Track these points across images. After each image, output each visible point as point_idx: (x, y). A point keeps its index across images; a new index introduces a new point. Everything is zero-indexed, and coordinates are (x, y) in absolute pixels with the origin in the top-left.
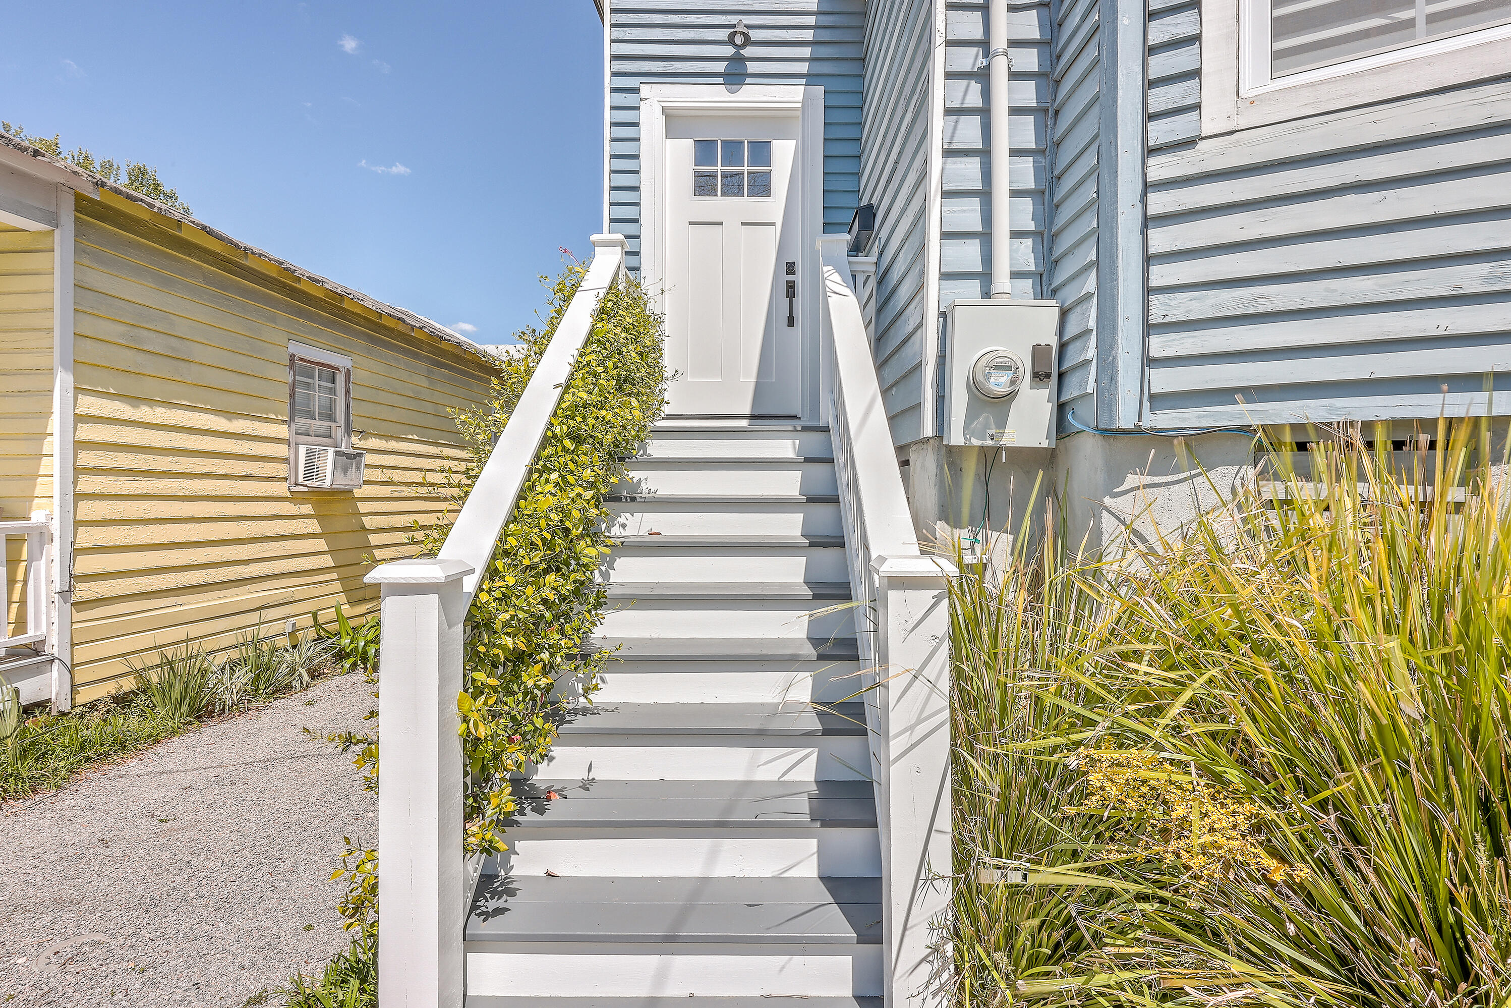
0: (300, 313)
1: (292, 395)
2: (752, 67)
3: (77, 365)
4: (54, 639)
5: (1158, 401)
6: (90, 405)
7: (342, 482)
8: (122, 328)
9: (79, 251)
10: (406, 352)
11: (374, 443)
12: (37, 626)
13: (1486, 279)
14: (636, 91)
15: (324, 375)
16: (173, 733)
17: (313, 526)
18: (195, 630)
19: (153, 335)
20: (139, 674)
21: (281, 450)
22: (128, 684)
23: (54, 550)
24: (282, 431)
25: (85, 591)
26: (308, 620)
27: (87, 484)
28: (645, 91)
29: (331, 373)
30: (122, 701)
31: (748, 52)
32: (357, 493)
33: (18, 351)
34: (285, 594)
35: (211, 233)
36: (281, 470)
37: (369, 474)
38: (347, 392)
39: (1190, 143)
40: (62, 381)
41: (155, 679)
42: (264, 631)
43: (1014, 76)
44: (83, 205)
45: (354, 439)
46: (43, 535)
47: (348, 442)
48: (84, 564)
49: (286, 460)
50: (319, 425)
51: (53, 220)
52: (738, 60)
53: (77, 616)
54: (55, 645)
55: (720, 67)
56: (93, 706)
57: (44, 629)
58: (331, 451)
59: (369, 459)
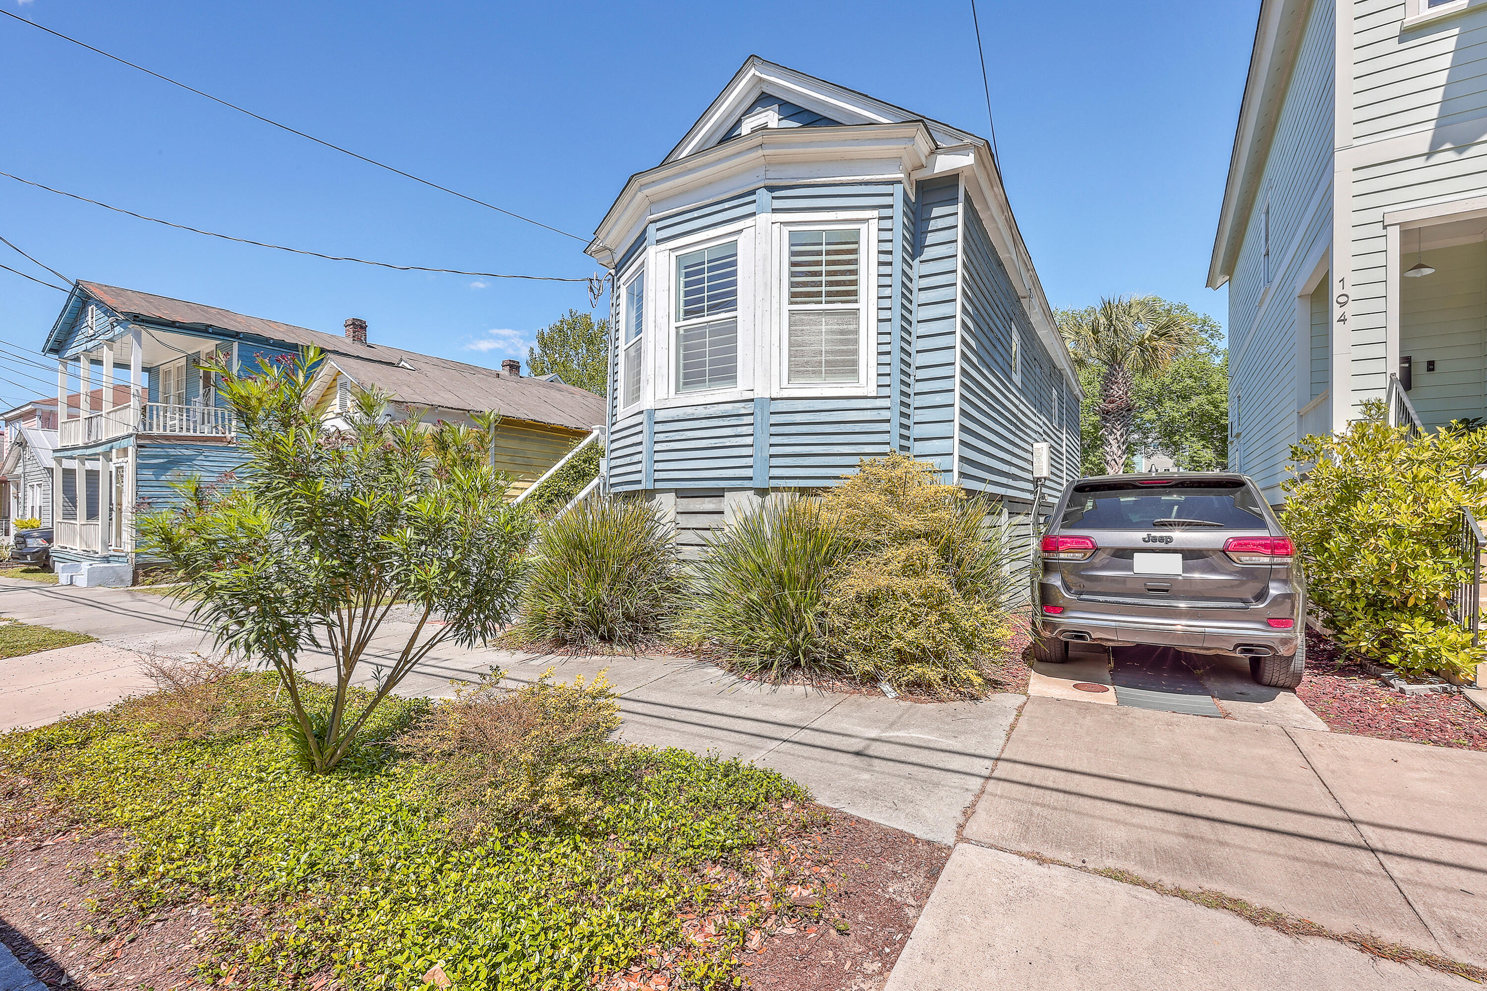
5: (611, 486)
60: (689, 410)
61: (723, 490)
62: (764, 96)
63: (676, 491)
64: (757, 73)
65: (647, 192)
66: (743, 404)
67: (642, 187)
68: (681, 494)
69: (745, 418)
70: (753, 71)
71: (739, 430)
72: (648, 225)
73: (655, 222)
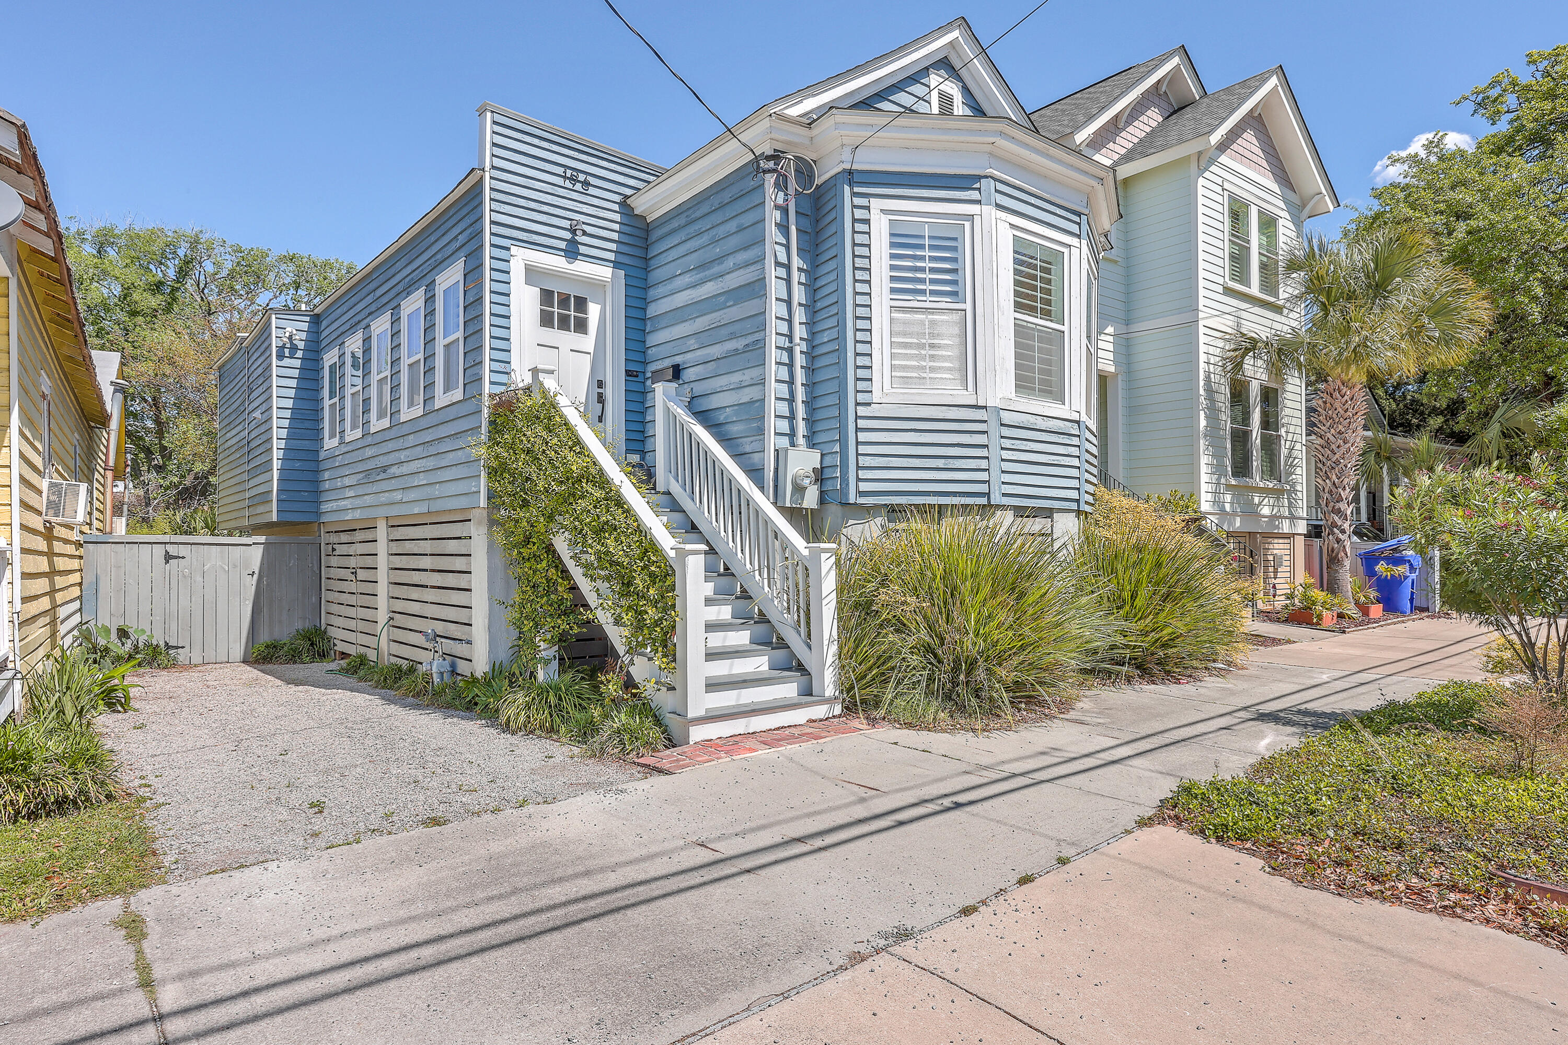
2: (582, 249)
5: (864, 494)
14: (508, 249)
28: (514, 250)
31: (579, 238)
39: (869, 404)
46: (4, 560)
52: (573, 243)
55: (563, 245)
57: (6, 647)
61: (1053, 510)
66: (1070, 424)
68: (1019, 512)
69: (1073, 438)
70: (956, 34)
71: (1069, 450)
72: (986, 177)
73: (995, 179)
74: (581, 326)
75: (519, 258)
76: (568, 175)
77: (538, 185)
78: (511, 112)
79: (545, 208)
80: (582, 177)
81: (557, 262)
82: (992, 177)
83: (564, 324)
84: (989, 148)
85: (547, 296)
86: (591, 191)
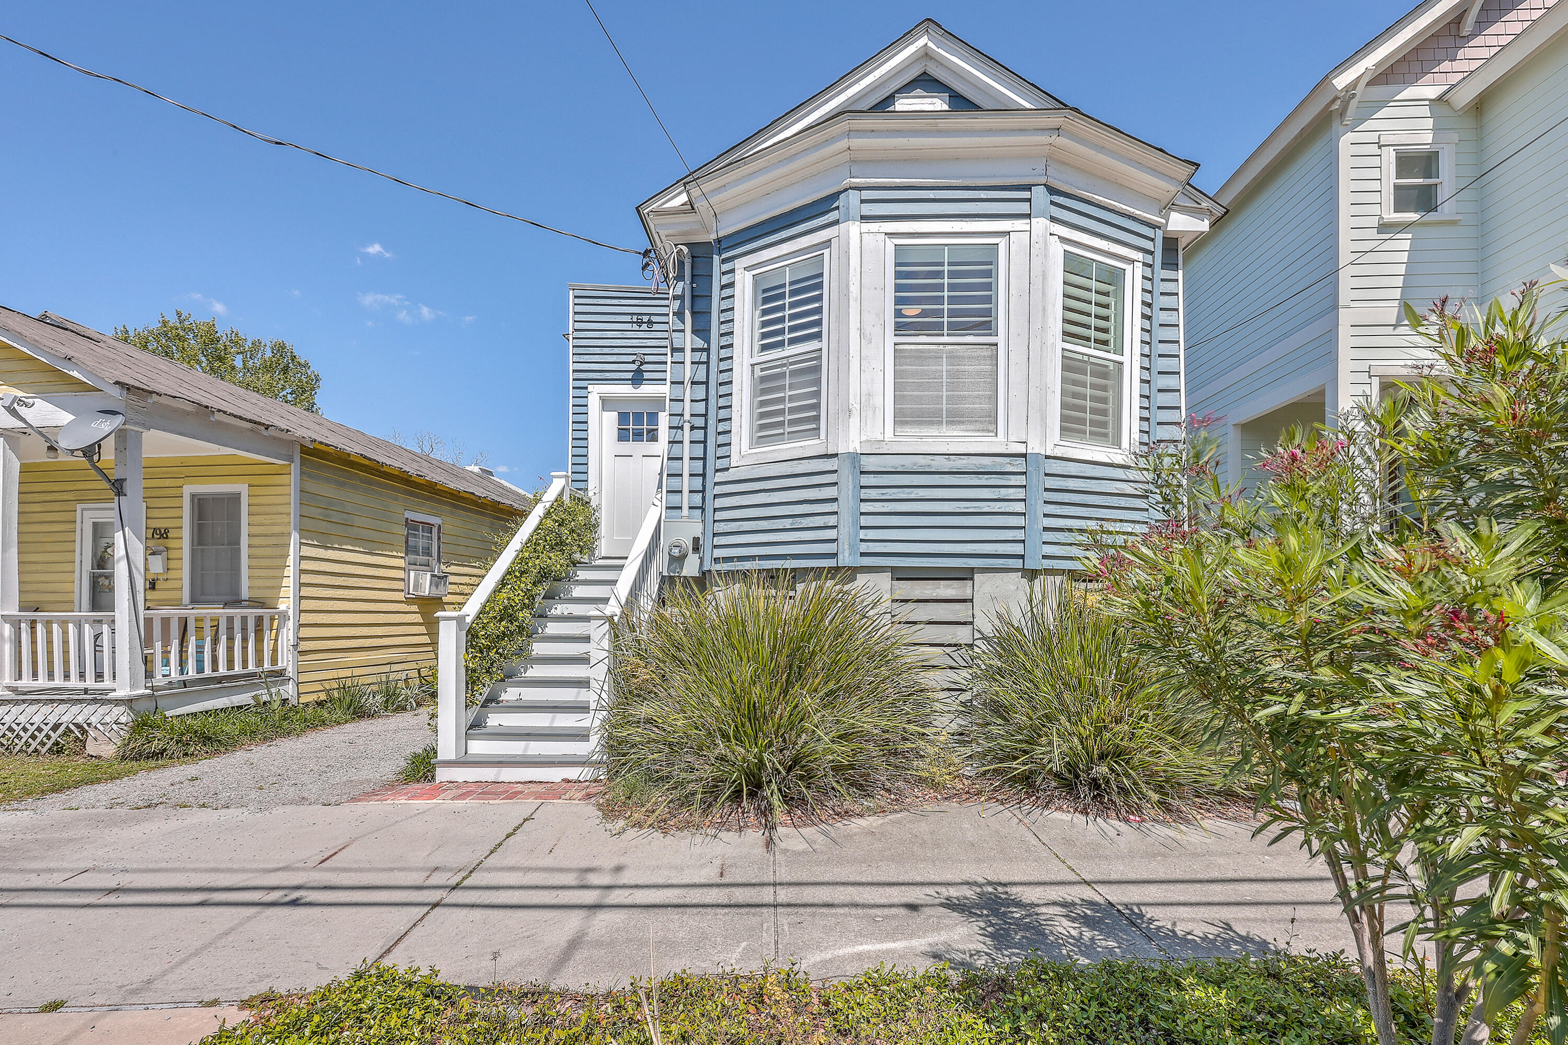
0: (412, 494)
1: (407, 542)
2: (646, 375)
3: (303, 532)
4: (290, 669)
5: (717, 560)
6: (307, 551)
7: (435, 592)
8: (320, 510)
9: (302, 473)
10: (476, 512)
11: (453, 569)
12: (282, 662)
13: (791, 524)
14: (586, 388)
15: (426, 529)
16: (346, 722)
17: (418, 618)
18: (357, 672)
19: (335, 513)
20: (327, 691)
21: (400, 574)
22: (323, 697)
23: (290, 624)
24: (401, 563)
25: (304, 646)
26: (414, 674)
27: (306, 591)
28: (590, 388)
29: (429, 527)
30: (320, 704)
31: (644, 367)
32: (445, 599)
33: (272, 524)
34: (403, 657)
35: (365, 457)
36: (400, 585)
37: (452, 588)
38: (439, 538)
39: (727, 469)
40: (294, 538)
41: (336, 695)
42: (392, 676)
43: (693, 428)
44: (305, 450)
45: (443, 567)
46: (284, 616)
47: (439, 568)
48: (305, 632)
49: (403, 580)
50: (422, 558)
51: (291, 459)
52: (639, 372)
53: (301, 658)
54: (290, 672)
55: (630, 375)
56: (307, 705)
57: (285, 664)
58: (429, 574)
59: (451, 579)
60: (922, 460)
61: (972, 570)
62: (927, 78)
63: (893, 569)
64: (930, 44)
65: (856, 142)
66: (1007, 460)
67: (849, 133)
68: (900, 575)
69: (1012, 477)
70: (924, 40)
71: (1003, 493)
72: (846, 190)
73: (859, 189)
74: (653, 436)
75: (595, 393)
76: (635, 320)
77: (610, 334)
78: (588, 285)
79: (616, 351)
80: (646, 319)
81: (625, 390)
82: (851, 188)
83: (638, 436)
84: (846, 156)
85: (623, 417)
86: (655, 327)
